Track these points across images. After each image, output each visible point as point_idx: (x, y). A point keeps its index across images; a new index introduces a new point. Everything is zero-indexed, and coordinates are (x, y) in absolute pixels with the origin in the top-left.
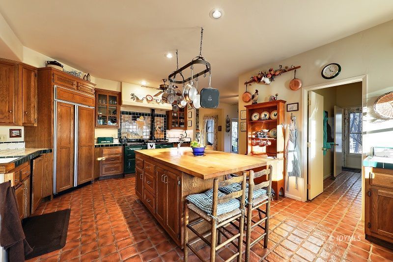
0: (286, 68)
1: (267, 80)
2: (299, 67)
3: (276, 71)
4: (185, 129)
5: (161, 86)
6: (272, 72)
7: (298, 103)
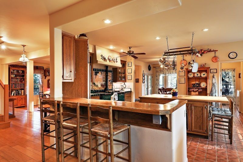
0: (210, 50)
1: (199, 55)
2: (217, 51)
3: (204, 51)
4: (125, 81)
5: (128, 51)
6: (203, 51)
7: (216, 69)
